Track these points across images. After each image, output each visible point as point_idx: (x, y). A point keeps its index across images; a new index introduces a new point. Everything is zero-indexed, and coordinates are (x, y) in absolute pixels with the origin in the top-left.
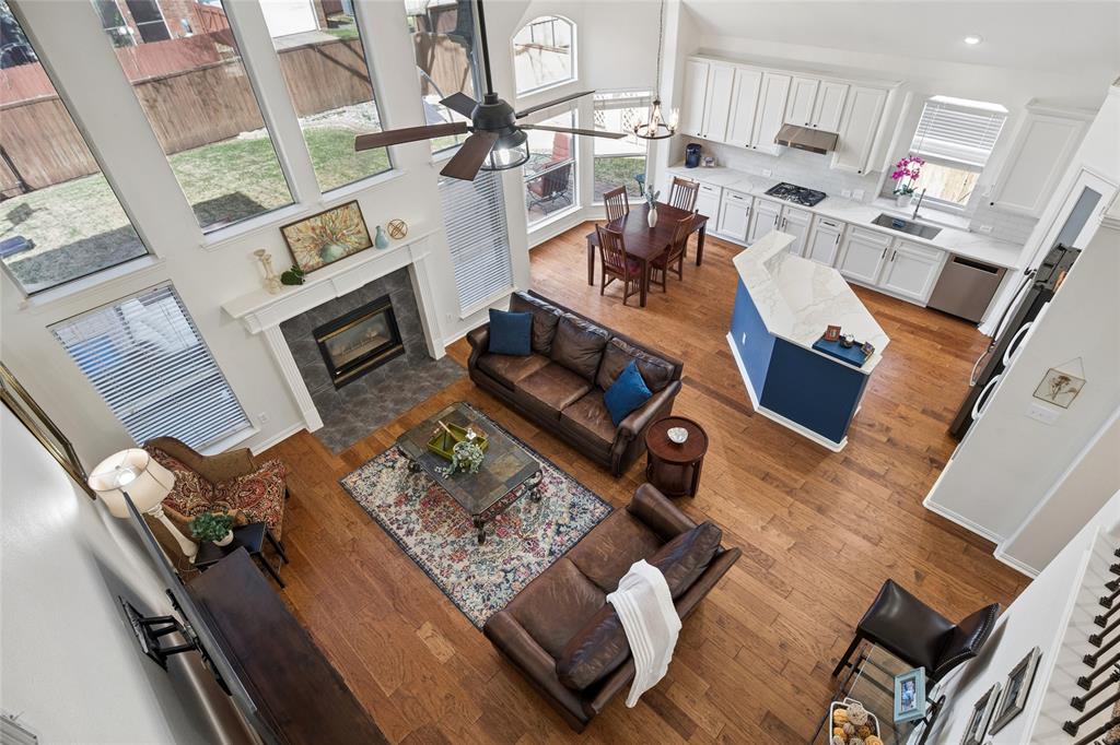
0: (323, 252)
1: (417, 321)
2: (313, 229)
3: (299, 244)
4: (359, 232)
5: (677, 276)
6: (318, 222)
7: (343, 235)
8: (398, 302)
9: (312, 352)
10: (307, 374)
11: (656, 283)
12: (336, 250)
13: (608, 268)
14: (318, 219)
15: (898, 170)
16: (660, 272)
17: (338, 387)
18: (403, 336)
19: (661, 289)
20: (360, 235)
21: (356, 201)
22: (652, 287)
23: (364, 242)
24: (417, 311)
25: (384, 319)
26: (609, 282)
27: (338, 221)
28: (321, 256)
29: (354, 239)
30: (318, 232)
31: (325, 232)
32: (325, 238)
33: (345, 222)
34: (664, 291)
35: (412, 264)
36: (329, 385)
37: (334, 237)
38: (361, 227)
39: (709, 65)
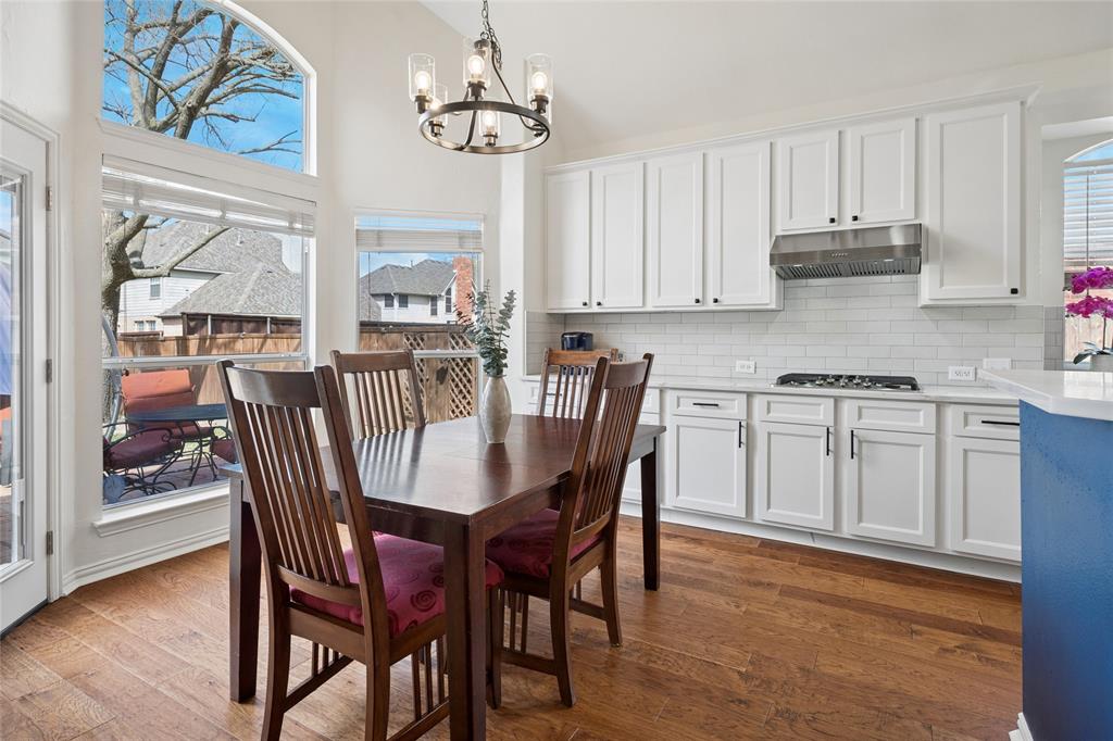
5: (600, 627)
11: (526, 661)
13: (302, 602)
16: (539, 607)
19: (545, 688)
22: (513, 684)
26: (318, 679)
34: (566, 700)
39: (591, 173)
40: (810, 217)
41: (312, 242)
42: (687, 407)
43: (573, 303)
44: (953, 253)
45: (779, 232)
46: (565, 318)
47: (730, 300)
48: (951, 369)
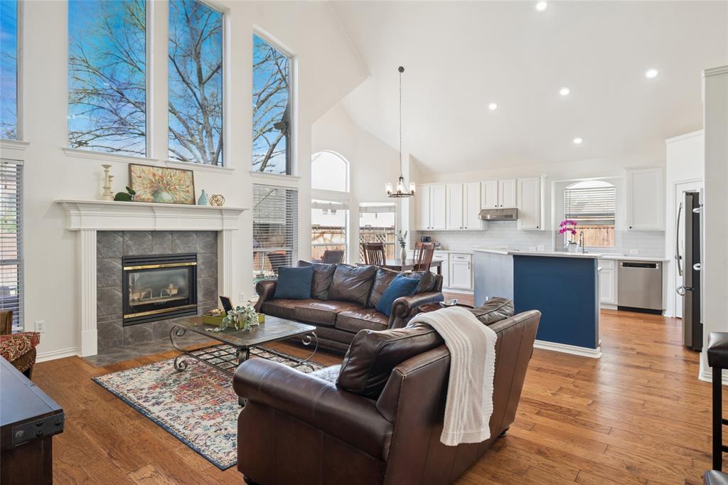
0: (155, 193)
1: (214, 289)
2: (154, 175)
3: (138, 180)
4: (188, 192)
6: (159, 172)
7: (175, 188)
8: (203, 264)
9: (114, 277)
10: (102, 297)
12: (166, 196)
14: (161, 170)
15: (562, 228)
17: (126, 323)
18: (200, 297)
20: (188, 194)
21: (192, 171)
23: (189, 200)
24: (216, 279)
25: (187, 275)
27: (175, 178)
28: (153, 195)
29: (182, 194)
30: (157, 178)
31: (162, 181)
32: (161, 185)
33: (180, 180)
35: (221, 231)
36: (118, 317)
37: (168, 187)
38: (190, 189)
39: (430, 187)
40: (490, 205)
41: (348, 211)
42: (456, 259)
43: (425, 228)
44: (524, 216)
45: (483, 208)
46: (423, 232)
47: (470, 228)
48: (531, 248)
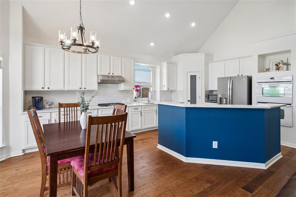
39: (44, 49)
44: (126, 82)
45: (99, 74)
47: (88, 88)
